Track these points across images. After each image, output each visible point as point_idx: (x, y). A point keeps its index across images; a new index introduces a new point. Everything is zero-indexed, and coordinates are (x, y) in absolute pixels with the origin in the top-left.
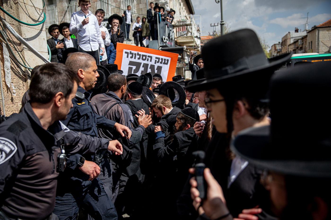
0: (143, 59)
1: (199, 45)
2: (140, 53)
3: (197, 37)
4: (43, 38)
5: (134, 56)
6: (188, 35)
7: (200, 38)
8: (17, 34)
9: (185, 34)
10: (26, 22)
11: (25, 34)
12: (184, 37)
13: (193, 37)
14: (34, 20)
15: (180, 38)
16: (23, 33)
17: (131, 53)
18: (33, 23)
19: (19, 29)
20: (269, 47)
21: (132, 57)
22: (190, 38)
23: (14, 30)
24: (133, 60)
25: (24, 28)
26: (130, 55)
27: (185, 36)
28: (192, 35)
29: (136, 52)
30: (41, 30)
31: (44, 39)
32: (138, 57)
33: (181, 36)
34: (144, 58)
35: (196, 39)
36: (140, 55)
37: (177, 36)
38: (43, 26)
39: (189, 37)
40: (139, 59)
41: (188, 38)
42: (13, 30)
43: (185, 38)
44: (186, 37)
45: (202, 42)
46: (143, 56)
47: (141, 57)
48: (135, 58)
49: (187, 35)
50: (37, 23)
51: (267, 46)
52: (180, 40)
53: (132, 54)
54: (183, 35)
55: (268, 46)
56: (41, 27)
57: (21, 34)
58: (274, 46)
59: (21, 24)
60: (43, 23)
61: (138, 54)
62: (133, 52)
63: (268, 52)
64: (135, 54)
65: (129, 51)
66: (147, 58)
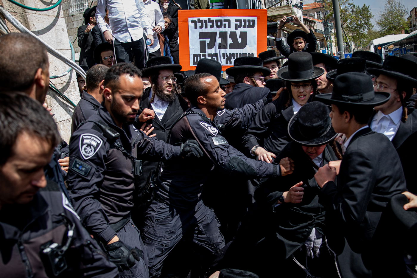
0: (218, 27)
1: (300, 18)
2: (212, 18)
3: (296, 6)
4: (61, 28)
5: (204, 24)
6: (283, 4)
7: (301, 7)
8: (22, 26)
9: (277, 3)
10: (33, 7)
11: (34, 25)
12: (276, 8)
13: (290, 6)
14: (45, 3)
15: (270, 10)
16: (31, 24)
17: (199, 21)
18: (44, 7)
19: (24, 19)
20: (407, 13)
21: (201, 27)
22: (286, 8)
23: (17, 21)
24: (204, 30)
25: (32, 16)
26: (199, 25)
27: (279, 5)
28: (288, 4)
29: (207, 18)
30: (58, 16)
31: (63, 30)
32: (209, 24)
33: (272, 6)
34: (219, 24)
35: (295, 9)
36: (212, 21)
37: (265, 7)
38: (59, 9)
39: (285, 6)
40: (212, 27)
41: (284, 8)
42: (15, 21)
43: (278, 9)
44: (280, 8)
45: (306, 12)
46: (217, 21)
47: (215, 23)
48: (206, 27)
49: (281, 4)
50: (51, 6)
51: (403, 11)
52: (271, 13)
53: (201, 22)
54: (275, 5)
55: (405, 11)
56: (56, 12)
57: (28, 26)
58: (414, 11)
59: (27, 11)
60: (60, 4)
61: (210, 21)
62: (201, 19)
63: (406, 21)
64: (206, 21)
65: (196, 19)
66: (223, 23)
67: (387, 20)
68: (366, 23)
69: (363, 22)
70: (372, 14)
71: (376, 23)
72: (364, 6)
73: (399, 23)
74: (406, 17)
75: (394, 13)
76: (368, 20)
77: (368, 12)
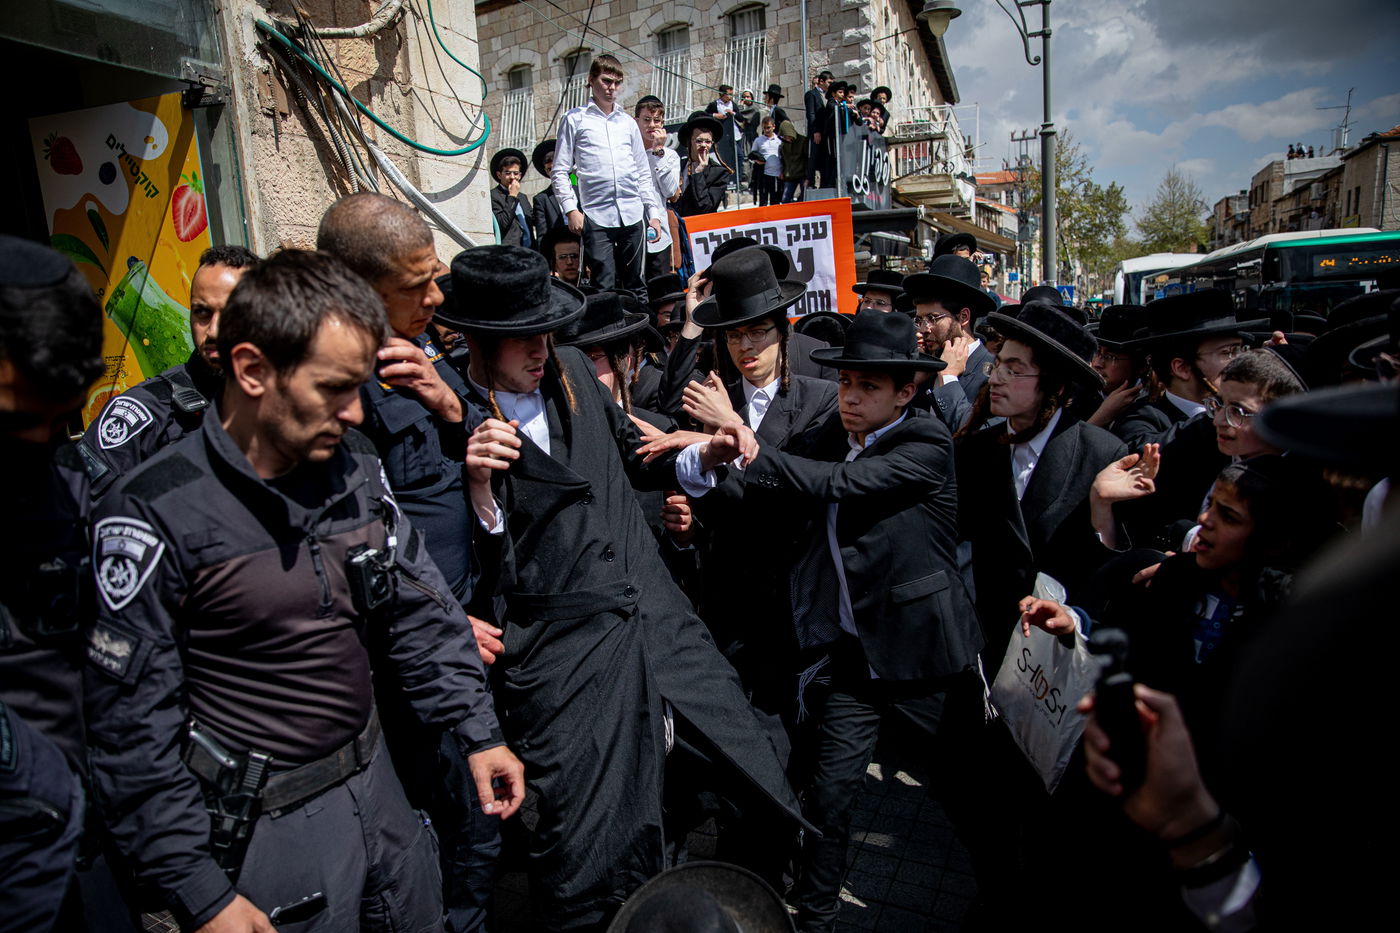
1: (969, 202)
3: (963, 176)
4: (479, 190)
6: (934, 171)
7: (972, 180)
8: (407, 183)
9: (923, 169)
10: (431, 145)
11: (429, 182)
12: (920, 178)
13: (949, 176)
14: (455, 139)
15: (907, 180)
16: (423, 178)
18: (453, 147)
19: (413, 168)
20: (1208, 209)
22: (941, 179)
23: (399, 172)
25: (427, 163)
27: (926, 172)
28: (946, 171)
30: (476, 167)
31: (483, 194)
33: (912, 173)
35: (960, 183)
37: (897, 174)
38: (481, 154)
39: (938, 176)
41: (935, 180)
42: (395, 172)
43: (923, 180)
44: (929, 177)
45: (983, 191)
49: (930, 171)
50: (465, 146)
51: (1199, 205)
52: (908, 187)
54: (918, 171)
55: (1202, 203)
56: (475, 159)
57: (417, 184)
58: (1224, 204)
59: (420, 153)
60: (482, 144)
63: (1204, 224)
67: (1160, 220)
68: (1111, 223)
69: (1106, 220)
70: (1128, 204)
71: (1134, 225)
72: (1113, 186)
73: (1186, 229)
74: (1202, 218)
75: (1177, 207)
76: (1117, 217)
77: (1119, 199)
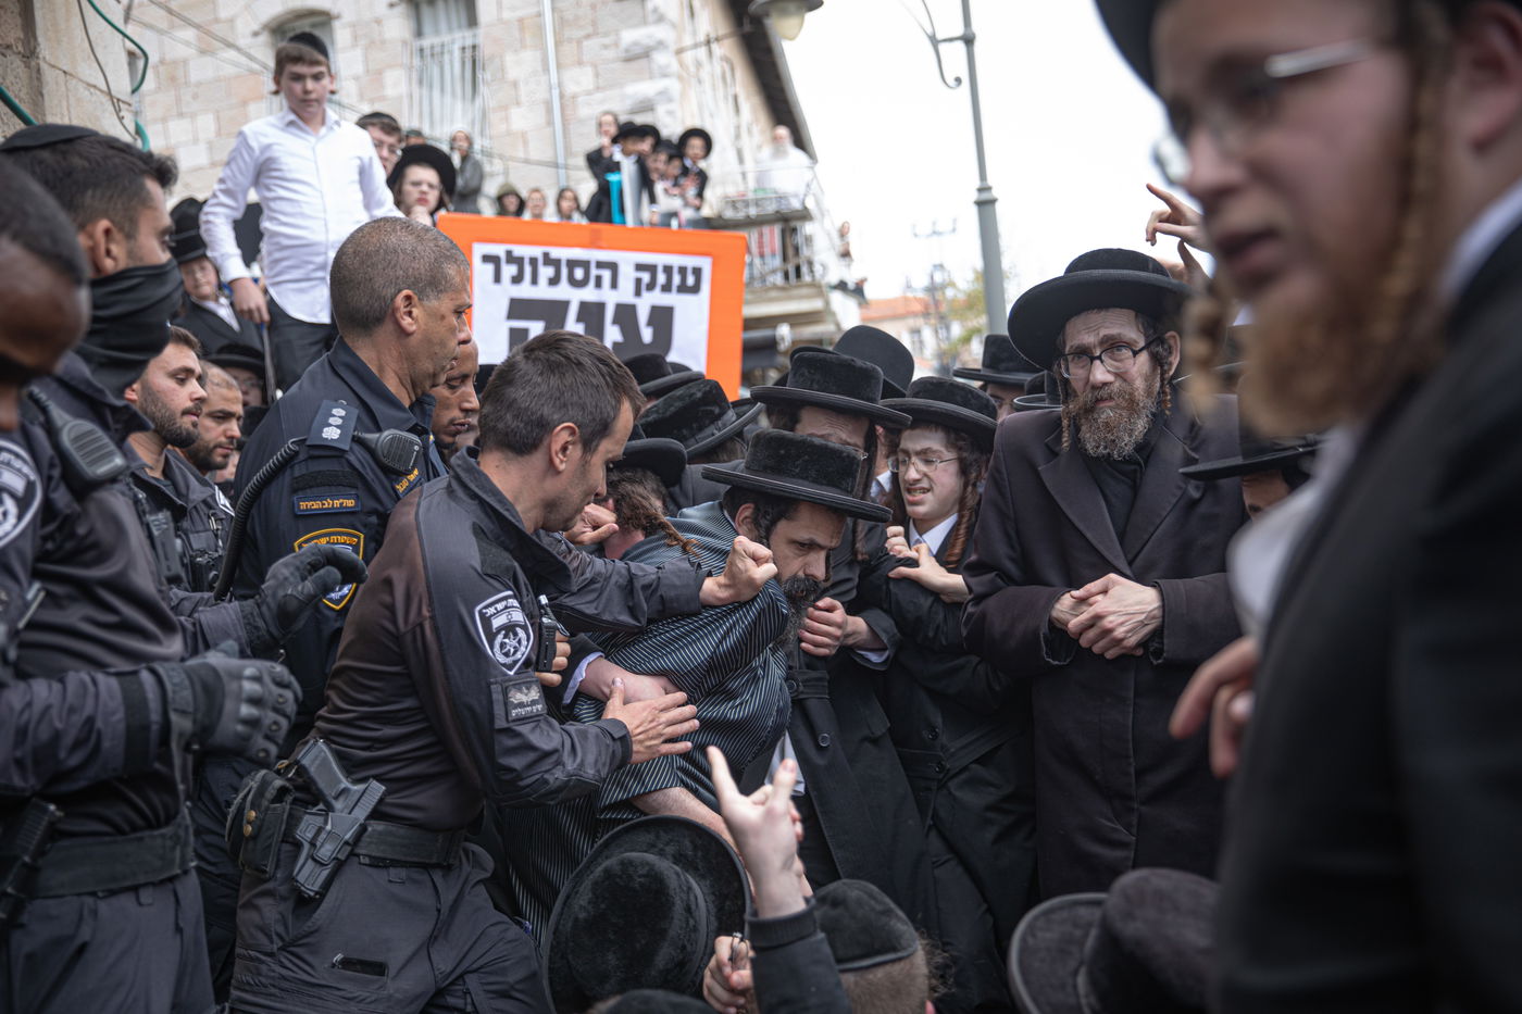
0: (574, 283)
2: (555, 252)
5: (528, 269)
12: (768, 290)
13: (820, 287)
17: (511, 258)
21: (517, 279)
24: (526, 291)
26: (509, 271)
29: (536, 252)
32: (546, 272)
35: (837, 300)
36: (556, 263)
40: (554, 281)
44: (783, 289)
46: (572, 264)
47: (564, 271)
48: (534, 281)
53: (519, 261)
54: (763, 278)
61: (548, 260)
62: (518, 250)
64: (534, 261)
65: (499, 250)
66: (594, 272)
